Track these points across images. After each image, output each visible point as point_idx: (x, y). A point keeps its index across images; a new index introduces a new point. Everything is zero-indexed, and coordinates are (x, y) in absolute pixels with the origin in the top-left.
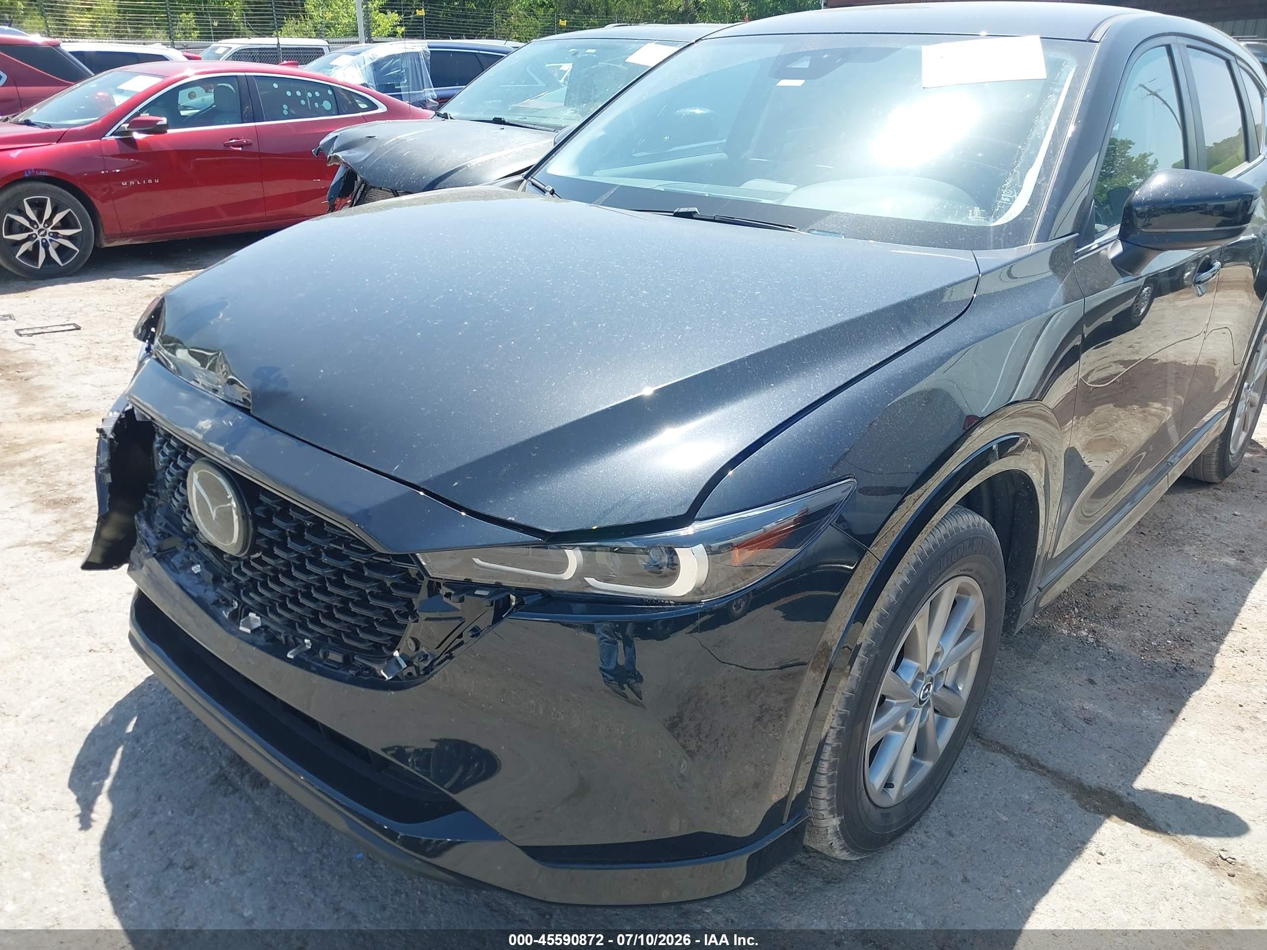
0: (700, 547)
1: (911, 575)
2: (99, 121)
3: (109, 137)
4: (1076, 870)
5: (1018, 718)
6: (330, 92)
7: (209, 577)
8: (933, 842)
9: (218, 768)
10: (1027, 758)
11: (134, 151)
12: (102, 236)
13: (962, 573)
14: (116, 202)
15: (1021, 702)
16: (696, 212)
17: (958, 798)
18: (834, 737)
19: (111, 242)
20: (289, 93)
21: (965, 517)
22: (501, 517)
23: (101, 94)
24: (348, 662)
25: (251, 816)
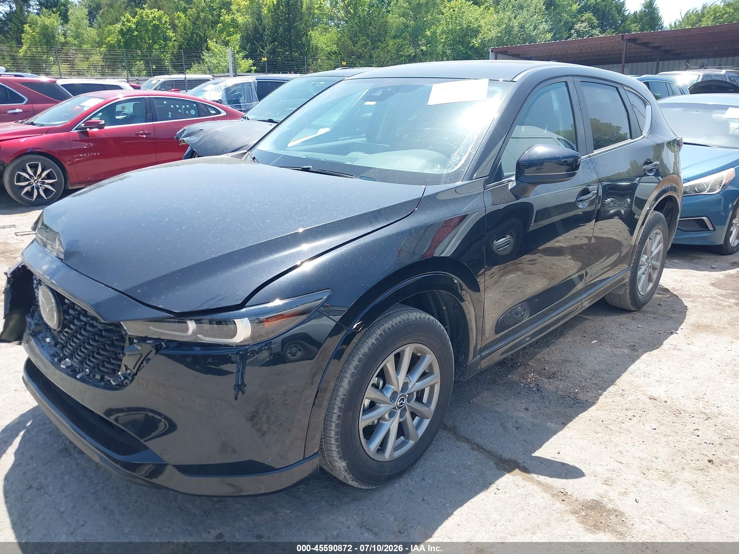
0: (246, 319)
1: (377, 339)
2: (69, 123)
3: (74, 131)
4: (482, 496)
5: (480, 426)
6: (195, 105)
7: (53, 343)
8: (413, 483)
9: (64, 445)
10: (477, 445)
11: (87, 138)
12: (69, 183)
13: (414, 341)
14: (76, 165)
15: (485, 418)
16: (310, 168)
17: (433, 463)
18: (336, 418)
19: (73, 186)
20: (172, 106)
21: (415, 314)
22: (156, 306)
23: (77, 107)
24: (102, 378)
25: (74, 467)
